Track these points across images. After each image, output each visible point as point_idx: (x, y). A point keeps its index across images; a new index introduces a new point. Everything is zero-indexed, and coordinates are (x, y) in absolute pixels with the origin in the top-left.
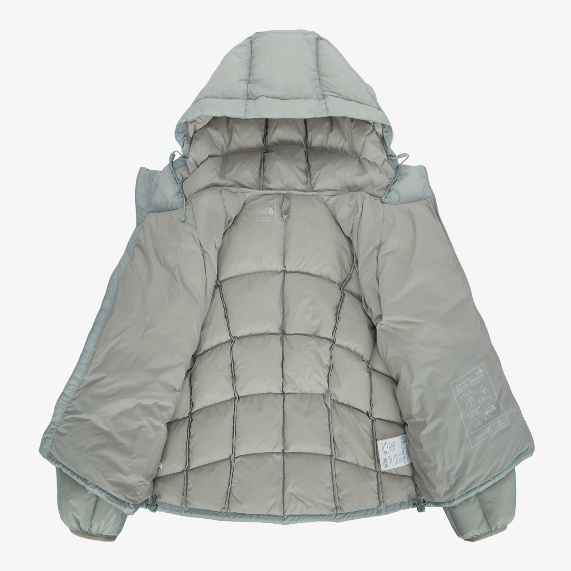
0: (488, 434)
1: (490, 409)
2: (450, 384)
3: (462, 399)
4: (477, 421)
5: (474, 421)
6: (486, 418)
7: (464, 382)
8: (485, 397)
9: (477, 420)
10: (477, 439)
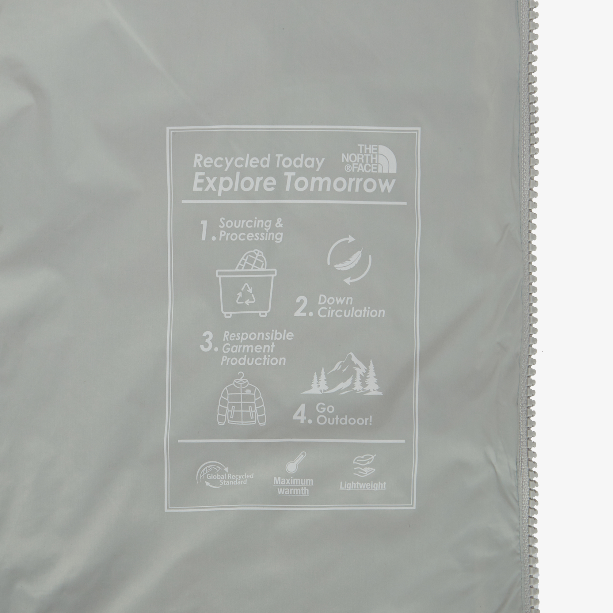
0: (281, 491)
1: (341, 376)
2: (168, 128)
3: (204, 238)
4: (246, 398)
5: (232, 389)
6: (302, 408)
7: (251, 162)
8: (340, 301)
9: (248, 391)
10: (207, 484)
